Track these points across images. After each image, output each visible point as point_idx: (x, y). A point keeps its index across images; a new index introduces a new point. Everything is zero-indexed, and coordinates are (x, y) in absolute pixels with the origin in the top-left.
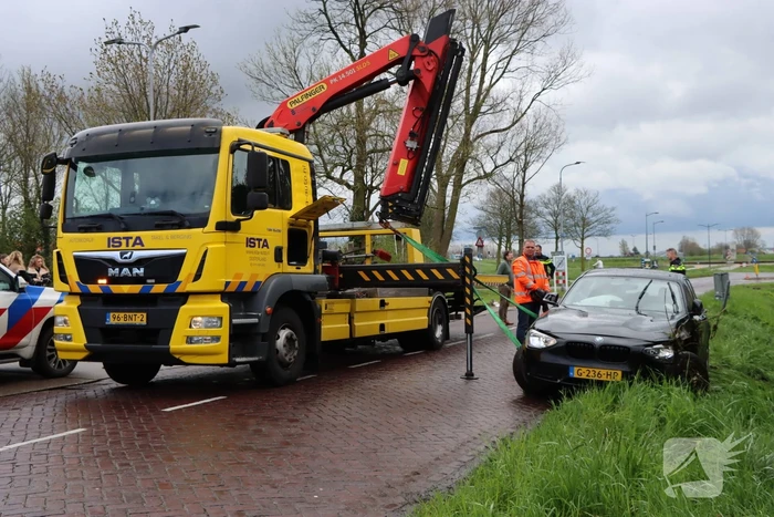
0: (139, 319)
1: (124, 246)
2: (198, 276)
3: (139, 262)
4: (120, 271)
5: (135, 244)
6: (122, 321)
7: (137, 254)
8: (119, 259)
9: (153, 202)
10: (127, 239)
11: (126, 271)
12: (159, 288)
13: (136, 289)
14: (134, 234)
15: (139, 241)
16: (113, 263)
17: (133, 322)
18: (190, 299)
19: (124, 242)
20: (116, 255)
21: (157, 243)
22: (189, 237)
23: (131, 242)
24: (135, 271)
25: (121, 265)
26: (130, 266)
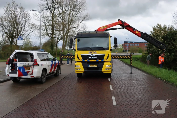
0: (96, 66)
1: (92, 53)
2: (107, 58)
3: (96, 56)
4: (92, 58)
5: (95, 53)
6: (92, 66)
7: (95, 55)
9: (97, 45)
10: (93, 52)
11: (93, 57)
12: (100, 60)
13: (95, 61)
14: (95, 51)
15: (96, 52)
16: (90, 56)
17: (95, 66)
18: (105, 62)
19: (92, 52)
20: (91, 55)
21: (99, 53)
22: (106, 52)
23: (94, 52)
24: (95, 57)
25: (92, 57)
26: (94, 57)
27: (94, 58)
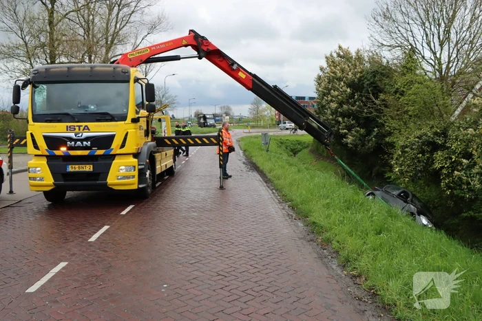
0: (88, 168)
1: (77, 130)
2: (123, 146)
3: (87, 139)
4: (75, 144)
5: (84, 129)
6: (77, 170)
7: (86, 135)
8: (74, 137)
9: (92, 107)
10: (79, 127)
11: (79, 143)
12: (100, 152)
13: (86, 153)
14: (84, 124)
15: (87, 128)
16: (71, 139)
17: (84, 170)
18: (117, 157)
19: (77, 128)
20: (72, 135)
21: (98, 129)
22: (117, 126)
23: (82, 128)
24: (85, 143)
25: (76, 141)
26: (82, 141)
27: (82, 144)
